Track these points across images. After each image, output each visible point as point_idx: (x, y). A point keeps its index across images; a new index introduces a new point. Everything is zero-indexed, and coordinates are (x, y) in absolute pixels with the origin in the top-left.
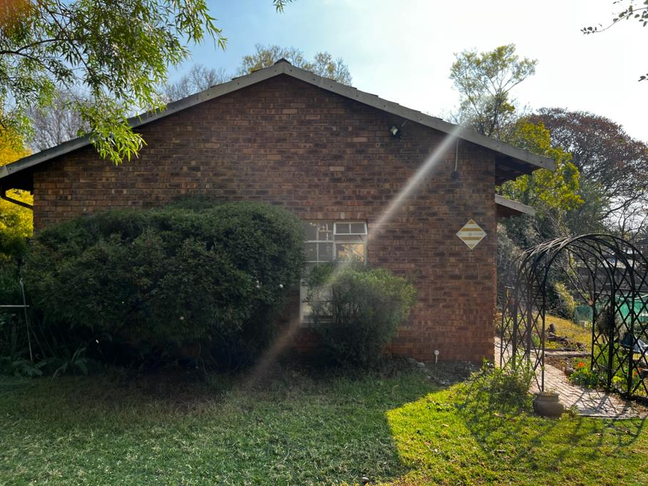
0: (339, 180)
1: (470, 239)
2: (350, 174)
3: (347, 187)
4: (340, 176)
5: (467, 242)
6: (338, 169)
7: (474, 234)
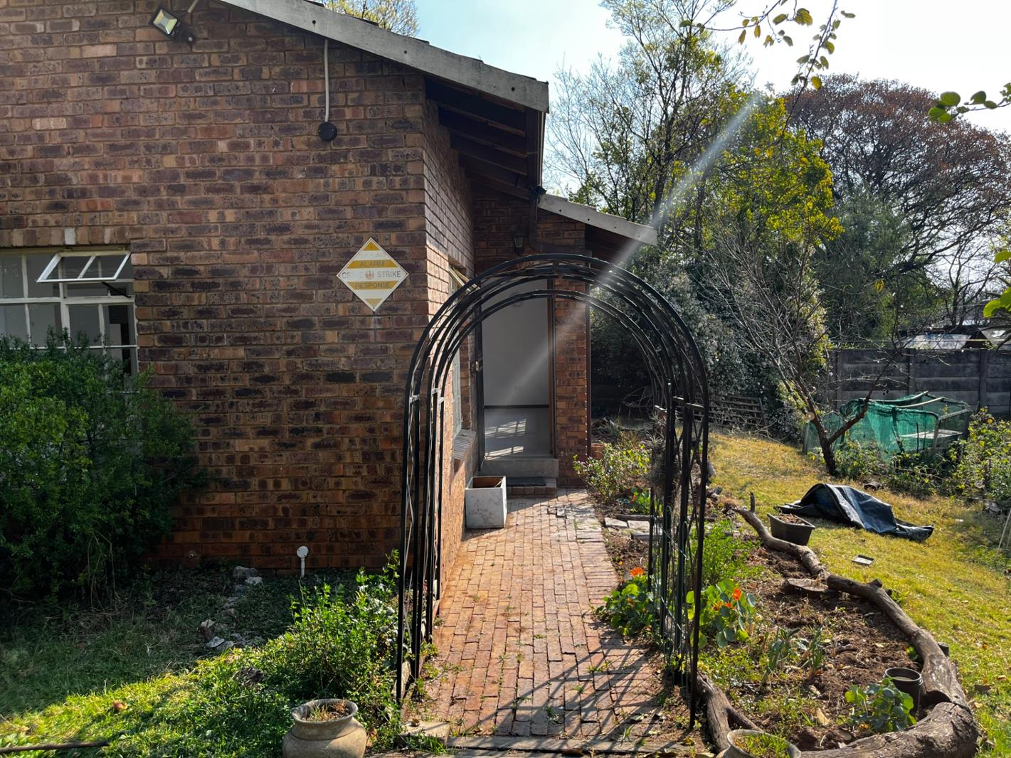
0: (56, 151)
1: (369, 286)
2: (80, 135)
3: (77, 167)
4: (57, 140)
5: (362, 294)
6: (52, 123)
7: (379, 274)
